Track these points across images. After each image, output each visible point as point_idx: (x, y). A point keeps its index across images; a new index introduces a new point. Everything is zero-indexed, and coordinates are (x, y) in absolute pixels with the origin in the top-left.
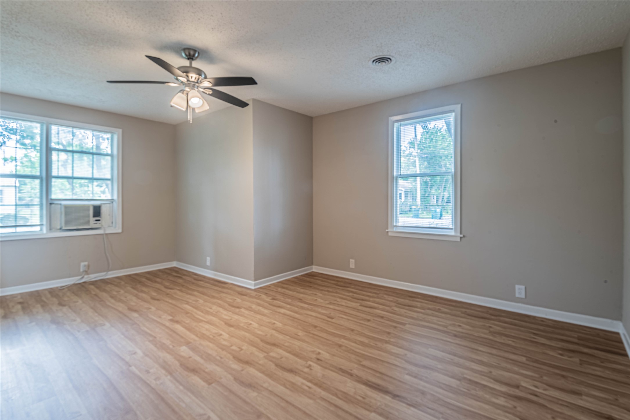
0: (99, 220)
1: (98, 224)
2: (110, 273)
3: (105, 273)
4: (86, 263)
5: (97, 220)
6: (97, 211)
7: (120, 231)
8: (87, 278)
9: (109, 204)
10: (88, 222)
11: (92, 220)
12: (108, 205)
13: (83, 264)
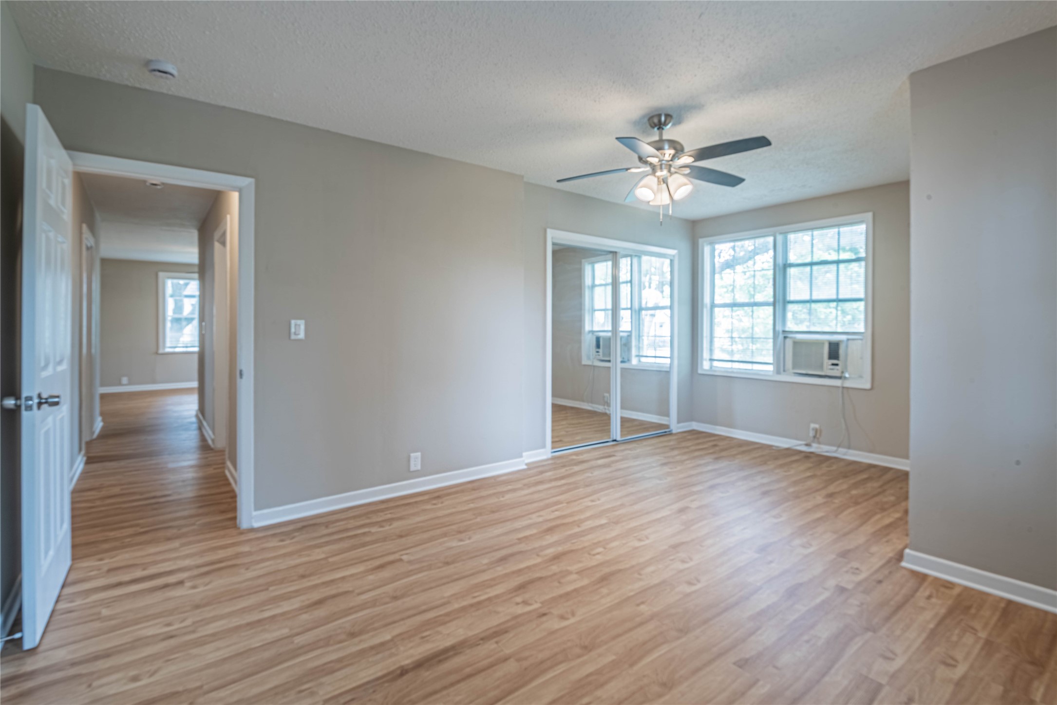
0: (837, 365)
1: (835, 371)
2: (851, 452)
3: (834, 448)
4: (817, 426)
5: (833, 365)
6: (834, 351)
7: (868, 386)
8: (815, 448)
9: (861, 339)
10: (821, 367)
11: (827, 362)
12: (860, 342)
13: (813, 426)
